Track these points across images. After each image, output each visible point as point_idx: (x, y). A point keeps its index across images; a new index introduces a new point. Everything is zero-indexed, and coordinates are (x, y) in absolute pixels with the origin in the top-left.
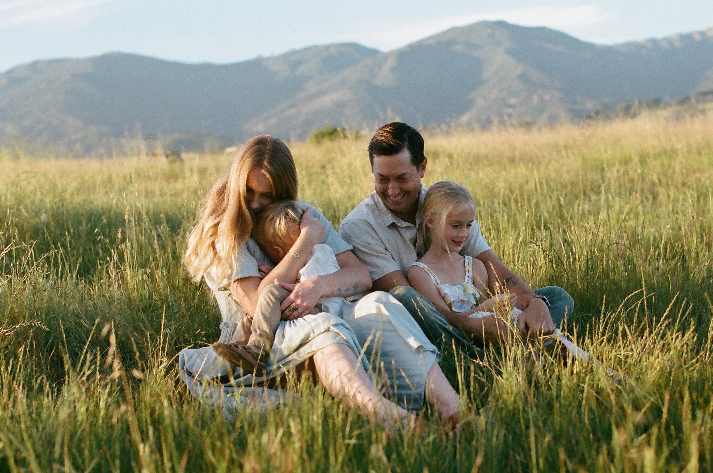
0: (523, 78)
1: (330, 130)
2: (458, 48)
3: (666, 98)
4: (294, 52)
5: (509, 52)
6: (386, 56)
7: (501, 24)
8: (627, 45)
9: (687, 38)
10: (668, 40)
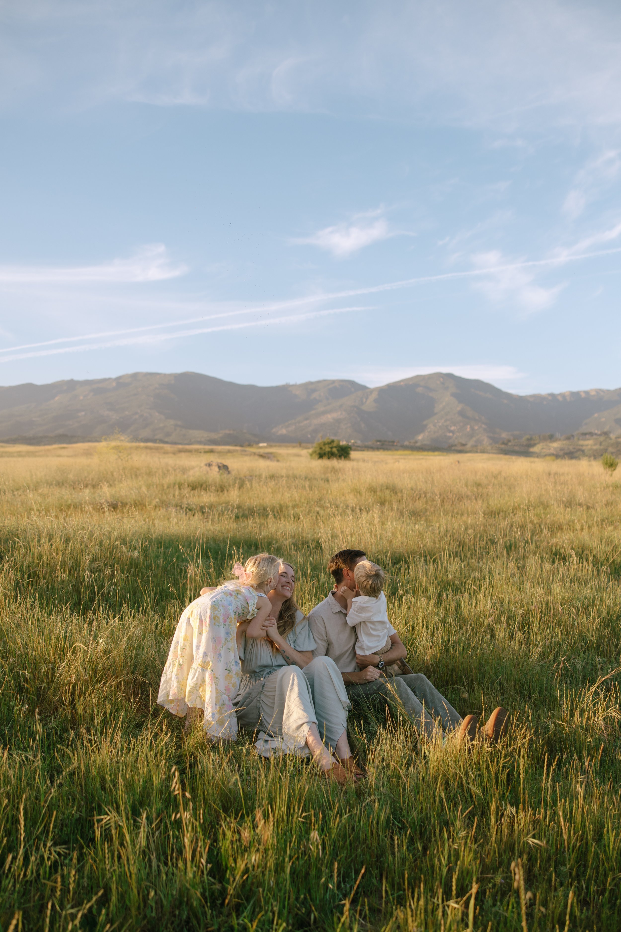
0: (461, 413)
1: (329, 441)
2: (419, 390)
3: (558, 435)
4: (311, 383)
5: (454, 395)
6: (372, 391)
7: (450, 376)
8: (534, 396)
9: (575, 395)
10: (563, 395)
